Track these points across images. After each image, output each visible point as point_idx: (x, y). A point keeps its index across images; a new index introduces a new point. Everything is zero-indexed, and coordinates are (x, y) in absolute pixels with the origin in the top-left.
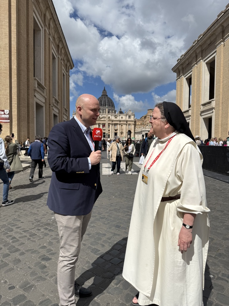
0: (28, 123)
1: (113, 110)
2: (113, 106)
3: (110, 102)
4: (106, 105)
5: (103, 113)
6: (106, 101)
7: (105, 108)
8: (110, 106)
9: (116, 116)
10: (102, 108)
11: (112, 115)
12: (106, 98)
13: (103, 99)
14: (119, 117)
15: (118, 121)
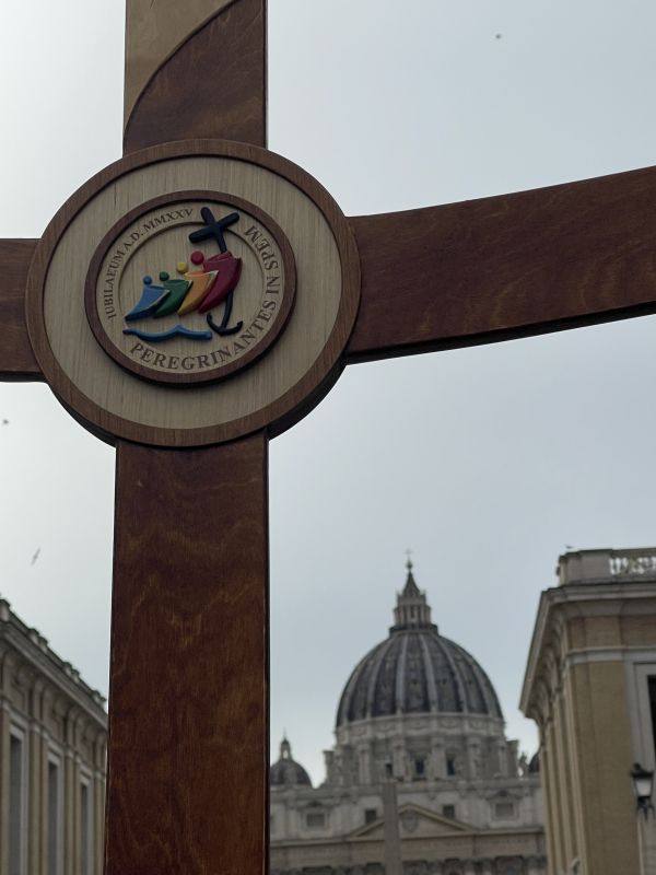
1: (490, 740)
2: (484, 710)
3: (458, 677)
4: (426, 707)
5: (401, 780)
6: (423, 671)
7: (423, 732)
8: (466, 712)
9: (503, 793)
10: (400, 728)
11: (471, 789)
12: (422, 651)
13: (403, 657)
14: (526, 803)
15: (520, 835)
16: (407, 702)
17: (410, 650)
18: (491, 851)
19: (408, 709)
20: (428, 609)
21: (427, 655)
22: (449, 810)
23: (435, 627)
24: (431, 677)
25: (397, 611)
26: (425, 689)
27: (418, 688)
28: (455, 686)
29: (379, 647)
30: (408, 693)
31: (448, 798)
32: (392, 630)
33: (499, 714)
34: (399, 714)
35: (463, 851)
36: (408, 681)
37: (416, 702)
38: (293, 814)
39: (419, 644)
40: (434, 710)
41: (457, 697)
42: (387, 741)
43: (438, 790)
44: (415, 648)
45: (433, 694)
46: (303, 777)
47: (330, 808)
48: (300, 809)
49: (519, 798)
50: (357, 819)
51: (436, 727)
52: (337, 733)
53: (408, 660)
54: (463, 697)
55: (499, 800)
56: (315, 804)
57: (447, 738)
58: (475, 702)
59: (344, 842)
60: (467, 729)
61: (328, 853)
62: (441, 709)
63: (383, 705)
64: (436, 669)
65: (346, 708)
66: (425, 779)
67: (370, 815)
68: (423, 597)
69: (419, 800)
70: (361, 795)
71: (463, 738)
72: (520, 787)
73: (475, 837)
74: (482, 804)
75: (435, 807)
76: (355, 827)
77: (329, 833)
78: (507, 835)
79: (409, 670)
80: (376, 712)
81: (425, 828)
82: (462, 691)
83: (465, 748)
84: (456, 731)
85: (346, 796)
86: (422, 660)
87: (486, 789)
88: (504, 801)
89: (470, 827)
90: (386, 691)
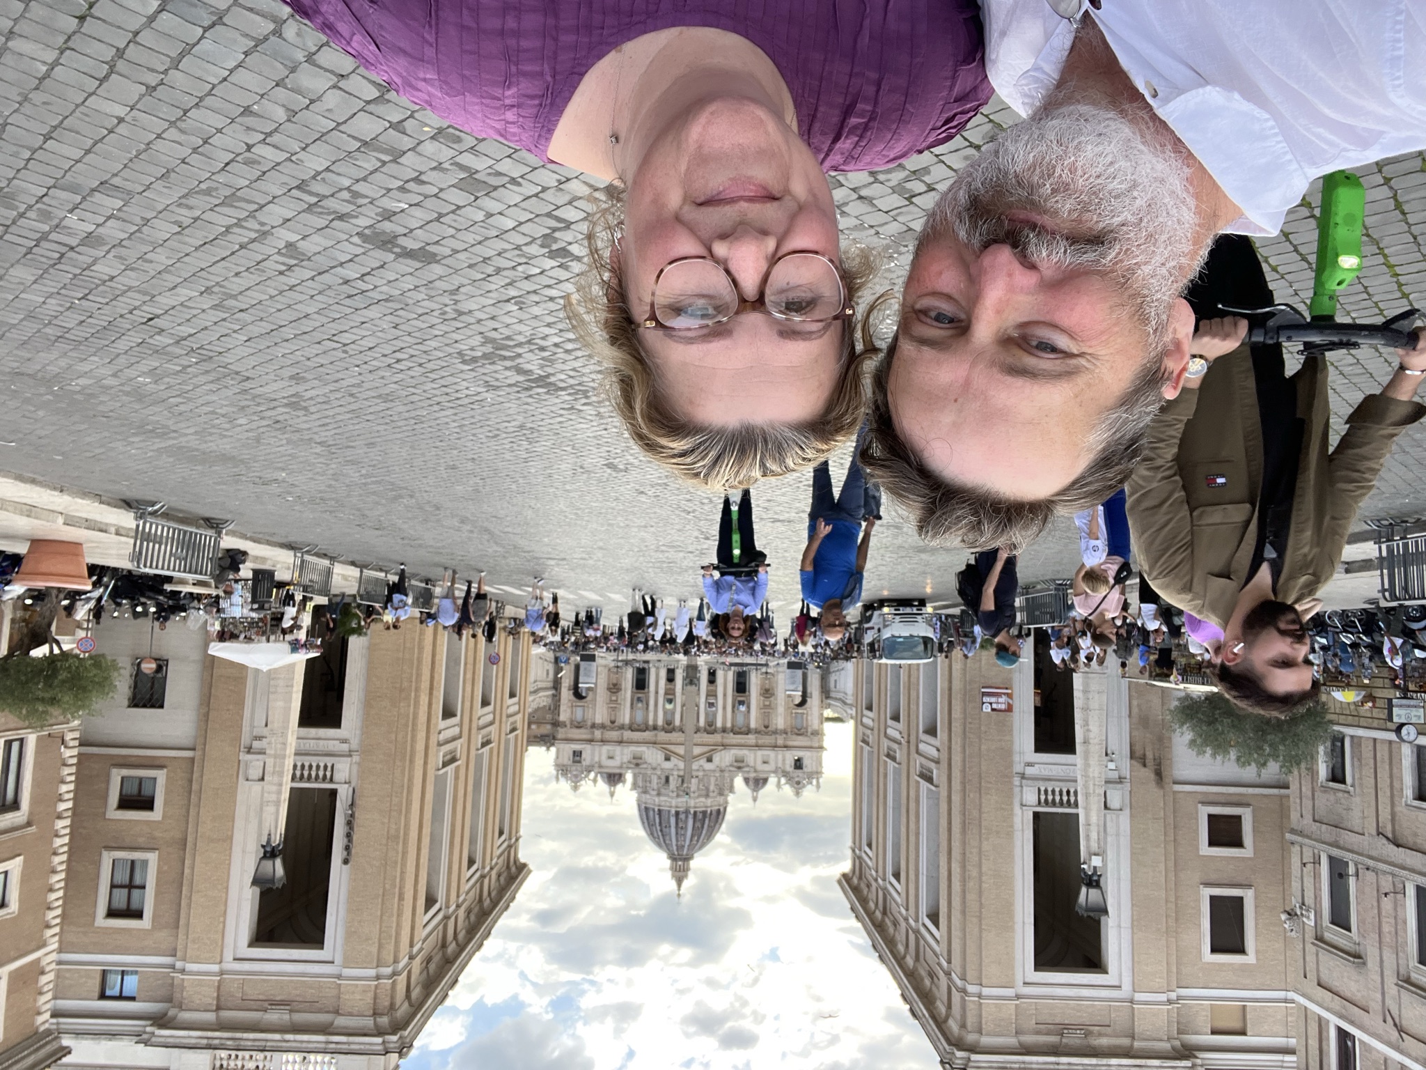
0: (950, 689)
1: (645, 792)
3: (658, 828)
4: (677, 813)
6: (677, 834)
7: (680, 800)
8: (656, 809)
9: (637, 765)
10: (692, 803)
12: (677, 844)
13: (688, 842)
15: (631, 742)
16: (687, 817)
17: (683, 846)
18: (647, 735)
19: (687, 812)
20: (671, 868)
21: (674, 842)
22: (667, 759)
23: (669, 858)
24: (673, 830)
25: (688, 869)
26: (677, 823)
27: (680, 825)
28: (660, 824)
29: (700, 848)
30: (686, 822)
32: (691, 858)
33: (639, 806)
34: (692, 811)
35: (662, 736)
36: (686, 829)
37: (682, 816)
39: (678, 849)
40: (673, 812)
41: (660, 818)
42: (699, 796)
43: (673, 770)
44: (680, 848)
45: (673, 820)
46: (747, 780)
47: (731, 766)
48: (748, 766)
49: (630, 762)
50: (717, 758)
51: (672, 802)
52: (727, 803)
53: (685, 840)
54: (657, 817)
56: (739, 768)
57: (667, 795)
58: (651, 813)
60: (657, 799)
62: (669, 812)
63: (700, 816)
64: (670, 834)
65: (721, 816)
67: (710, 760)
68: (673, 876)
69: (682, 765)
70: (714, 771)
71: (659, 794)
72: (628, 768)
73: (655, 743)
74: (649, 760)
78: (638, 743)
79: (684, 835)
80: (704, 813)
81: (681, 750)
82: (657, 820)
83: (659, 790)
84: (662, 798)
85: (722, 771)
86: (677, 840)
89: (658, 749)
90: (698, 824)
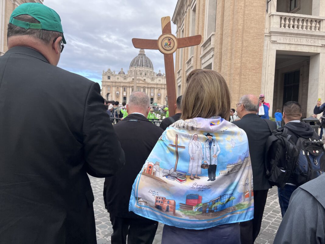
1: (151, 72)
2: (151, 67)
3: (148, 62)
4: (143, 66)
5: (138, 75)
6: (143, 61)
7: (142, 70)
8: (148, 67)
9: (153, 78)
10: (139, 69)
11: (148, 77)
12: (143, 58)
14: (156, 80)
15: (154, 84)
16: (140, 65)
17: (141, 57)
18: (150, 86)
19: (140, 66)
21: (144, 58)
22: (145, 80)
23: (145, 55)
24: (144, 62)
25: (140, 52)
26: (143, 63)
27: (142, 63)
28: (147, 63)
29: (137, 57)
30: (140, 63)
31: (145, 78)
32: (139, 54)
33: (153, 68)
34: (139, 67)
35: (146, 86)
36: (140, 62)
37: (141, 65)
38: (122, 78)
39: (143, 57)
40: (144, 67)
41: (147, 65)
42: (137, 70)
43: (143, 77)
44: (142, 57)
45: (144, 64)
46: (124, 73)
47: (127, 78)
48: (123, 77)
49: (155, 79)
50: (131, 80)
51: (144, 69)
52: (130, 68)
53: (141, 59)
54: (148, 65)
55: (152, 79)
56: (125, 77)
57: (145, 71)
58: (150, 66)
59: (129, 83)
60: (148, 70)
61: (127, 84)
62: (145, 66)
64: (145, 61)
65: (131, 65)
66: (142, 75)
67: (133, 79)
69: (141, 78)
70: (132, 76)
71: (148, 71)
72: (155, 77)
73: (148, 84)
74: (149, 79)
75: (143, 79)
76: (131, 81)
77: (127, 81)
79: (141, 60)
80: (136, 66)
81: (141, 82)
82: (148, 64)
83: (148, 72)
85: (130, 76)
86: (143, 59)
87: (150, 77)
88: (153, 79)
89: (147, 82)
90: (137, 63)
